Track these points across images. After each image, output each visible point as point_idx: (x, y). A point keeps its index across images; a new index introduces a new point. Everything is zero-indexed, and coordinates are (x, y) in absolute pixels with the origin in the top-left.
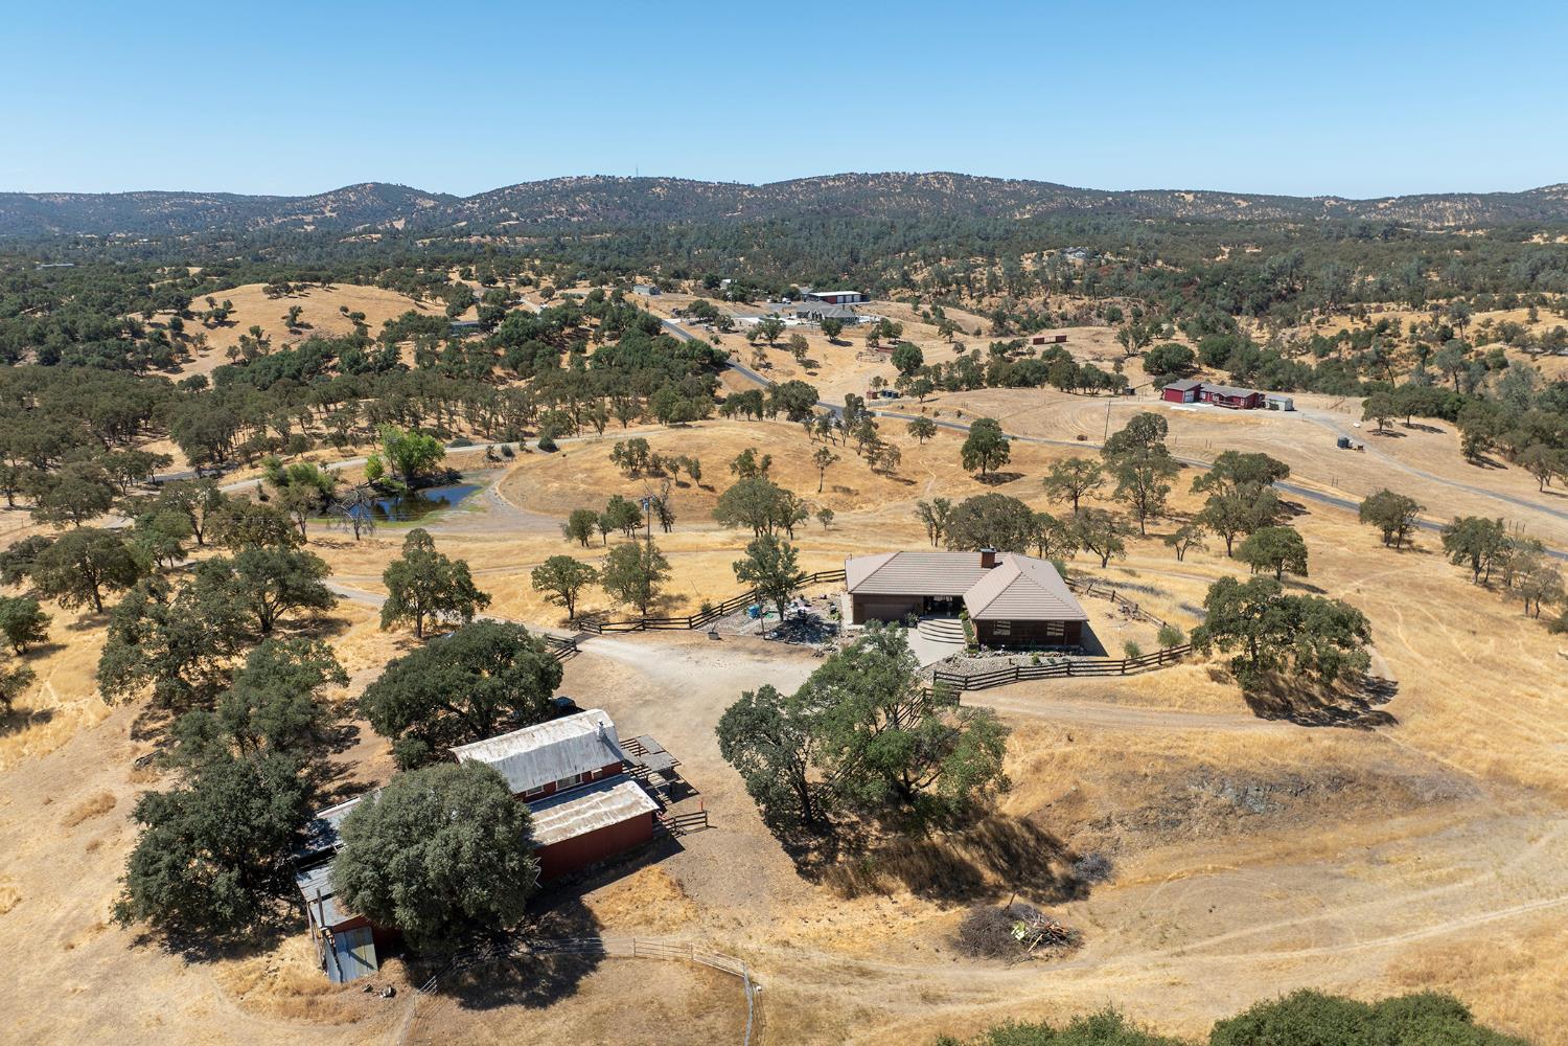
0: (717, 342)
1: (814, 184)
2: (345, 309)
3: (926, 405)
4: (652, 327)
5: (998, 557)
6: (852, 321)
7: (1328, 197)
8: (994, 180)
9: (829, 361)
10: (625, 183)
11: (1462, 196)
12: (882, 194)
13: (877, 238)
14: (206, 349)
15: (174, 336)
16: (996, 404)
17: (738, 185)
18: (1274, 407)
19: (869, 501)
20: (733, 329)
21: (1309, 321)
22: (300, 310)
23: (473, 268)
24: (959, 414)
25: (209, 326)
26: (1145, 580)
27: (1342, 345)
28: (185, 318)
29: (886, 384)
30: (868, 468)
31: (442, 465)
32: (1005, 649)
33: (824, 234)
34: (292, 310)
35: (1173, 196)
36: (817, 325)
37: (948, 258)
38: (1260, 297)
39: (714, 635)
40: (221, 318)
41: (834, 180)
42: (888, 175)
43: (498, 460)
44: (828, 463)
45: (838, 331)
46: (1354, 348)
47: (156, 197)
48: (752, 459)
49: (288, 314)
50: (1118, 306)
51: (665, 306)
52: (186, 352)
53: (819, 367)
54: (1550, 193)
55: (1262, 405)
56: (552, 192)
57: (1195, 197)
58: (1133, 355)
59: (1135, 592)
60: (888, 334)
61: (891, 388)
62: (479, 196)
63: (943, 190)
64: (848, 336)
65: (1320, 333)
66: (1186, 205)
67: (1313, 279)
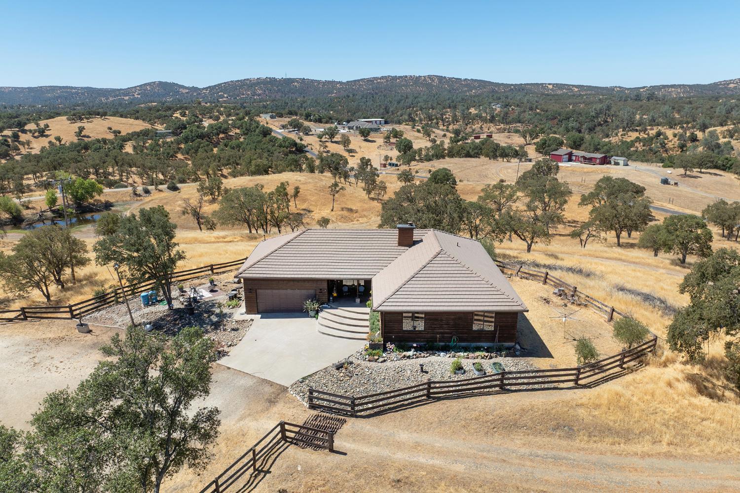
0: (301, 140)
1: (371, 81)
2: (110, 129)
3: (412, 168)
4: (266, 132)
5: (417, 234)
6: (377, 130)
7: (616, 87)
8: (457, 79)
9: (362, 150)
10: (280, 80)
11: (680, 86)
12: (404, 85)
13: (399, 102)
14: (31, 148)
15: (13, 141)
17: (335, 82)
18: (617, 164)
19: (365, 216)
20: (311, 133)
21: (617, 135)
22: (84, 128)
23: (187, 112)
24: (430, 172)
25: (35, 137)
26: (568, 263)
27: (637, 144)
28: (22, 133)
29: (391, 159)
30: (366, 197)
31: (102, 199)
32: (416, 349)
33: (373, 100)
34: (79, 128)
35: (542, 86)
36: (357, 132)
37: (433, 109)
38: (591, 125)
40: (42, 133)
41: (380, 79)
42: (406, 77)
43: (140, 196)
44: (338, 192)
45: (368, 134)
46: (644, 146)
47: (53, 89)
48: (285, 189)
49: (77, 130)
50: (518, 128)
51: (277, 124)
52: (19, 149)
53: (356, 152)
54: (721, 84)
55: (609, 163)
56: (244, 85)
57: (553, 86)
58: (529, 144)
59: (565, 273)
60: (395, 136)
61: (394, 161)
62: (209, 87)
63: (433, 83)
64: (373, 137)
65: (624, 140)
66: (548, 90)
67: (617, 116)
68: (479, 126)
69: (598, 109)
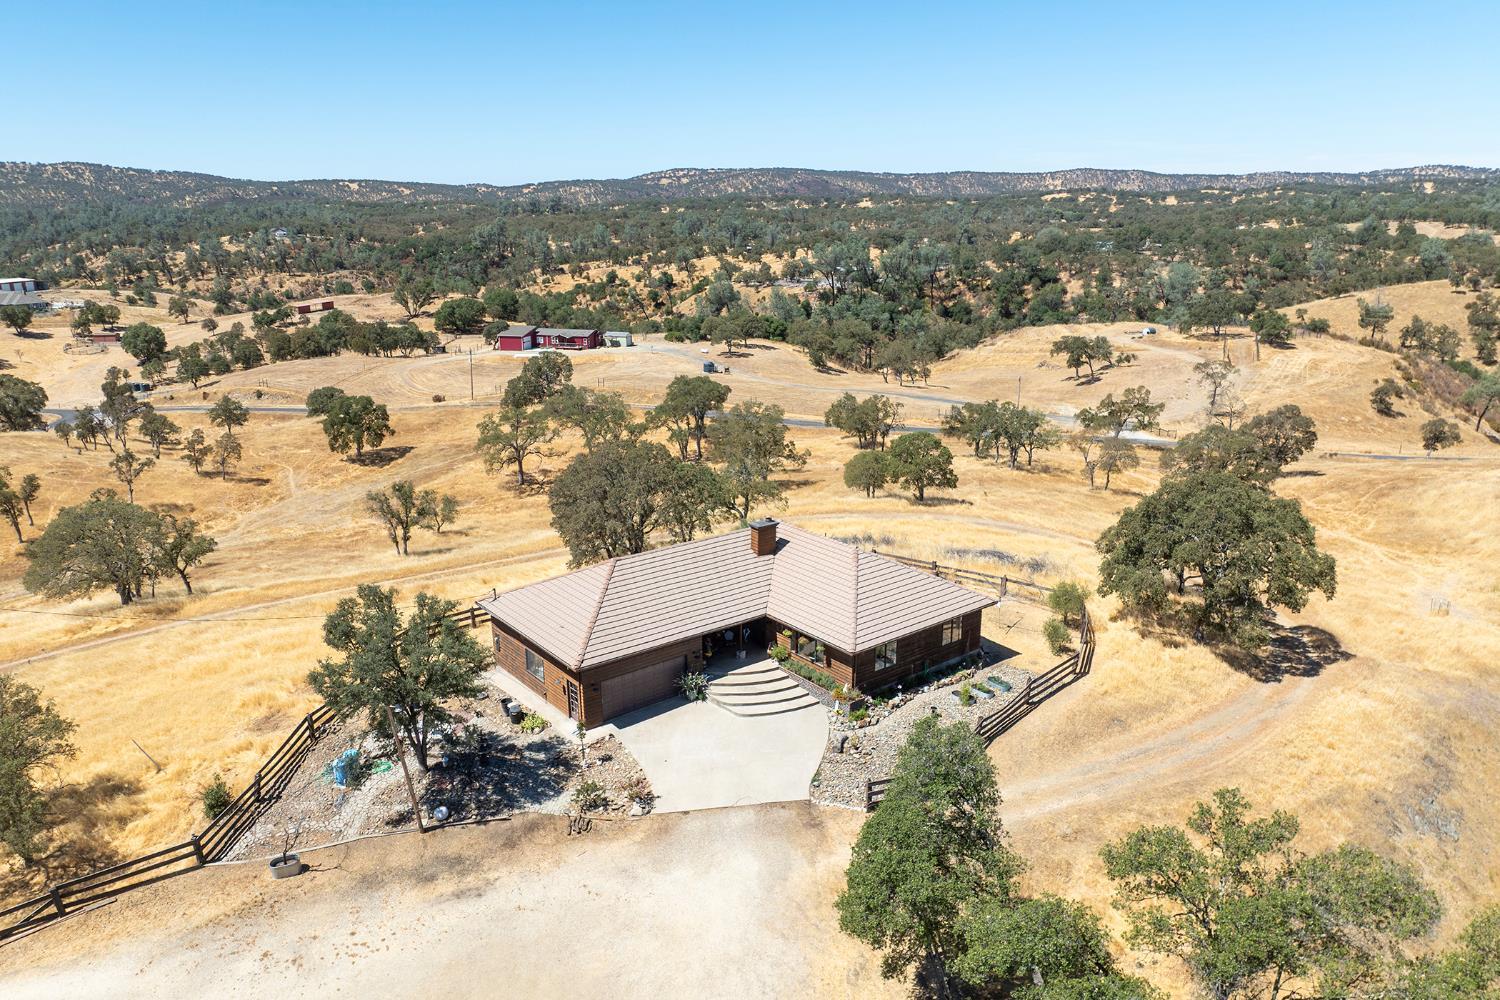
3: (207, 390)
6: (44, 307)
7: (476, 186)
9: (24, 358)
13: (15, 231)
16: (304, 377)
18: (616, 344)
19: (216, 516)
21: (535, 281)
24: (259, 395)
27: (580, 298)
29: (126, 375)
35: (338, 185)
39: (289, 865)
44: (138, 473)
45: (27, 320)
46: (593, 300)
50: (346, 280)
53: (11, 366)
54: (649, 179)
55: (602, 344)
57: (360, 185)
58: (416, 316)
60: (100, 320)
61: (137, 379)
63: (81, 181)
64: (41, 327)
65: (554, 291)
66: (352, 193)
67: (518, 246)
68: (258, 278)
69: (485, 234)
